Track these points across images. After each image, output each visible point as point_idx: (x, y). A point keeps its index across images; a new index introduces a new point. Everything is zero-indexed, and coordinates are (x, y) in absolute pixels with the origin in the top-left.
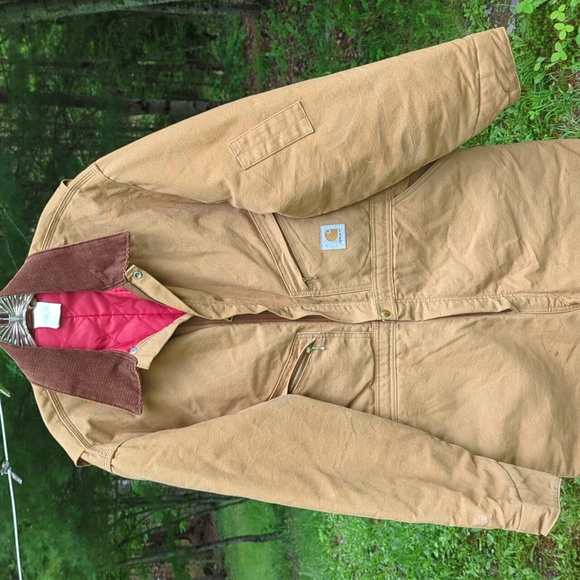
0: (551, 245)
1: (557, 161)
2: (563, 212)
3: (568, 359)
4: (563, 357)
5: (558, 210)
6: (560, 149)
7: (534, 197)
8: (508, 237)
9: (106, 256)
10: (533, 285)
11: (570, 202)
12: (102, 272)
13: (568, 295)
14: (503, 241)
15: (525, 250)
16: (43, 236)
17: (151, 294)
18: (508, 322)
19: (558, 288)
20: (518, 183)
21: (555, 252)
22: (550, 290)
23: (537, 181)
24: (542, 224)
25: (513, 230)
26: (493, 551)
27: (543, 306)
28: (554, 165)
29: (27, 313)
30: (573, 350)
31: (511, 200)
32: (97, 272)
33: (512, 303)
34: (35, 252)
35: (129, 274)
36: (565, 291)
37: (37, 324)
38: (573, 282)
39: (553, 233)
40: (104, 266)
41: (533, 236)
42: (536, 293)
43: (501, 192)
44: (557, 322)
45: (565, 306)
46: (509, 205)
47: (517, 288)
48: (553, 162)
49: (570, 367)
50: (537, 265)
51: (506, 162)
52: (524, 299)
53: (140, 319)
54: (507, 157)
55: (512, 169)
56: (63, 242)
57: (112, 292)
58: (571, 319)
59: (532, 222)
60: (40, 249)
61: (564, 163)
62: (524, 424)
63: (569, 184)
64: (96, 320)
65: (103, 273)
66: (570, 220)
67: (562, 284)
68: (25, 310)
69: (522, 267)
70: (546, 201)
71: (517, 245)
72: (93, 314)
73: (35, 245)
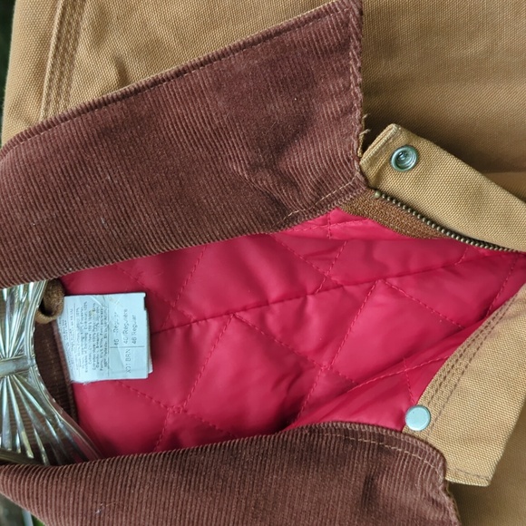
9: (279, 107)
12: (272, 166)
16: (40, 67)
17: (454, 217)
29: (37, 339)
32: (254, 168)
34: (21, 128)
35: (373, 160)
37: (82, 371)
40: (276, 143)
53: (393, 292)
56: (112, 74)
57: (311, 226)
60: (39, 115)
64: (262, 319)
65: (276, 172)
68: (29, 333)
72: (251, 301)
73: (17, 106)
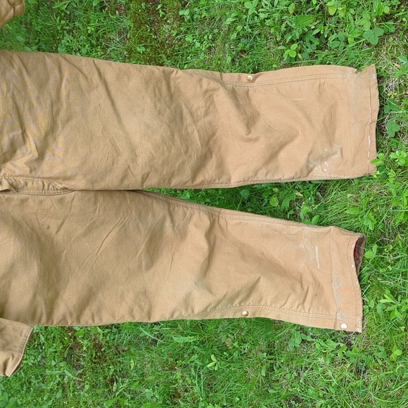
0: (50, 139)
1: (60, 71)
2: (62, 114)
3: (58, 231)
4: (53, 229)
5: (58, 112)
6: (63, 62)
7: (38, 99)
8: (12, 129)
10: (31, 171)
11: (69, 106)
13: (60, 181)
14: (8, 132)
15: (27, 142)
18: (7, 200)
19: (52, 175)
20: (25, 86)
21: (53, 146)
22: (45, 175)
23: (41, 86)
24: (43, 121)
25: (17, 123)
26: (43, 348)
27: (38, 189)
28: (58, 75)
30: (62, 225)
31: (17, 98)
33: (11, 185)
36: (58, 178)
38: (65, 171)
39: (52, 129)
41: (35, 131)
42: (33, 177)
43: (8, 90)
44: (48, 202)
45: (57, 189)
46: (15, 103)
47: (18, 172)
48: (56, 71)
49: (59, 238)
50: (36, 154)
51: (15, 66)
52: (22, 182)
54: (17, 61)
55: (21, 73)
58: (61, 201)
59: (35, 119)
61: (66, 74)
62: (14, 284)
63: (69, 92)
66: (67, 121)
67: (56, 172)
69: (24, 155)
70: (49, 103)
71: (21, 137)
